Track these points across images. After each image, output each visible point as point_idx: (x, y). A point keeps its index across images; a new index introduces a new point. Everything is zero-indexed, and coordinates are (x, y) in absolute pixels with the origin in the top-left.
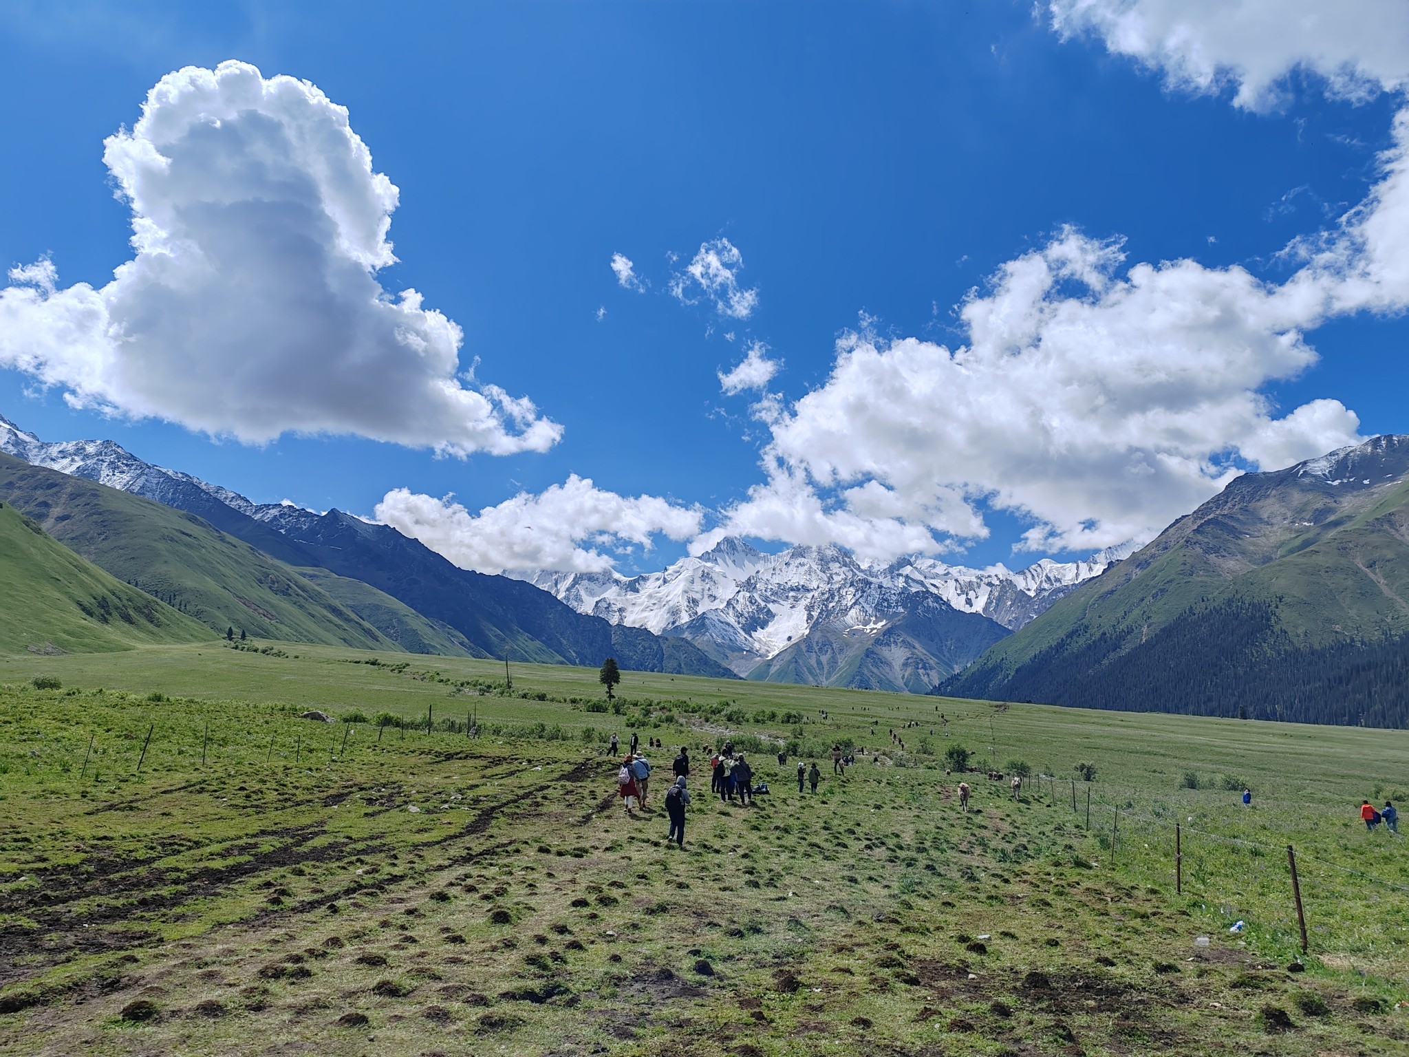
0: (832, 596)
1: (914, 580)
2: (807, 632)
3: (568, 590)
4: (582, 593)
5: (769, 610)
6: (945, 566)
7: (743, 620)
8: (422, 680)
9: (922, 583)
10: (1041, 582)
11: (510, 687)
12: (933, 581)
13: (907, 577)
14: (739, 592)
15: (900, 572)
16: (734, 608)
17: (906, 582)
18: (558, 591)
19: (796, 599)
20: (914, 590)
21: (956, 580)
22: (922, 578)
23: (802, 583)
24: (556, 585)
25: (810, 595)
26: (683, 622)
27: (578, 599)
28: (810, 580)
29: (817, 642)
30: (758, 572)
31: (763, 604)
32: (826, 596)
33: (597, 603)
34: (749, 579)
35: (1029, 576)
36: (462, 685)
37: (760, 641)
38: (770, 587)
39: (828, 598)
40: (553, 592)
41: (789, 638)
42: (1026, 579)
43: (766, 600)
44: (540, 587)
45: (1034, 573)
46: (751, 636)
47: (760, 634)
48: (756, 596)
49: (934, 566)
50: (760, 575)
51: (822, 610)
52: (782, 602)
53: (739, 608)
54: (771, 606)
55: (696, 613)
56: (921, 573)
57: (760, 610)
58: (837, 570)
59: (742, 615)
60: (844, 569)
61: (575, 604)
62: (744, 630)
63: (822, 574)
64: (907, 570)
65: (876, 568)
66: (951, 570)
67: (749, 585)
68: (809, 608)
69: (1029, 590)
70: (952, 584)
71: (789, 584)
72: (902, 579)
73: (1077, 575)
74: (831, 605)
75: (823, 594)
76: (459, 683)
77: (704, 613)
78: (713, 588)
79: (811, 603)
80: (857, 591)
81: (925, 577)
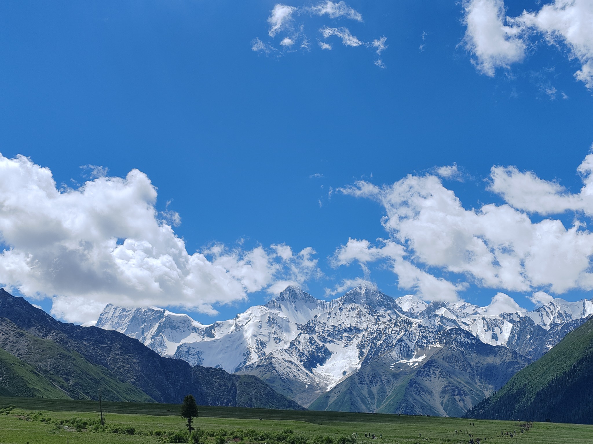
0: (380, 335)
1: (448, 320)
2: (359, 366)
3: (153, 337)
4: (165, 339)
5: (326, 349)
6: (473, 307)
7: (304, 359)
8: (27, 420)
9: (454, 322)
10: (554, 318)
11: (103, 424)
12: (463, 320)
13: (442, 317)
14: (301, 334)
15: (436, 313)
16: (296, 348)
17: (441, 321)
18: (145, 339)
19: (349, 339)
20: (448, 328)
21: (484, 319)
22: (454, 318)
23: (353, 325)
24: (143, 334)
25: (360, 335)
26: (253, 361)
27: (162, 345)
28: (360, 322)
29: (368, 375)
30: (316, 316)
31: (321, 344)
32: (375, 335)
33: (179, 347)
34: (309, 323)
35: (545, 313)
36: (62, 423)
37: (319, 376)
38: (326, 329)
39: (376, 338)
40: (140, 340)
41: (344, 373)
42: (541, 316)
43: (324, 340)
44: (129, 335)
45: (548, 310)
46: (312, 373)
47: (319, 369)
48: (315, 337)
49: (464, 307)
50: (318, 319)
51: (371, 347)
52: (337, 342)
53: (301, 348)
54: (327, 345)
55: (264, 354)
56: (453, 313)
57: (318, 349)
58: (382, 313)
59: (303, 354)
60: (389, 312)
61: (159, 349)
62: (306, 367)
63: (370, 317)
64: (442, 311)
65: (415, 310)
66: (478, 310)
67: (309, 328)
68: (360, 347)
69: (544, 325)
70: (480, 322)
71: (343, 325)
72: (438, 319)
73: (584, 311)
74: (379, 343)
75: (372, 334)
76: (59, 421)
77: (271, 354)
78: (278, 331)
79: (362, 342)
80: (400, 330)
81: (457, 317)
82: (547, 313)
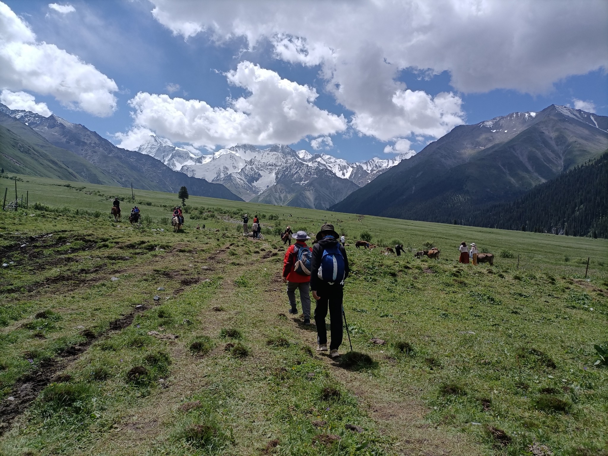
0: (287, 169)
1: (322, 164)
2: (275, 184)
3: (169, 160)
4: (175, 162)
5: (259, 174)
6: (335, 159)
7: (248, 178)
8: (90, 194)
9: (325, 165)
10: (373, 167)
11: (134, 199)
12: (329, 165)
13: (319, 162)
14: (247, 165)
15: (316, 160)
16: (244, 172)
17: (318, 164)
18: (164, 161)
19: (271, 169)
20: (321, 168)
21: (339, 165)
22: (325, 163)
23: (274, 163)
24: (164, 158)
25: (277, 168)
26: (221, 177)
27: (174, 165)
28: (278, 162)
29: (280, 188)
30: (255, 157)
31: (257, 171)
32: (284, 169)
33: (182, 167)
34: (251, 160)
35: (369, 164)
37: (255, 187)
38: (260, 164)
39: (285, 170)
40: (162, 161)
41: (268, 186)
42: (367, 165)
43: (258, 169)
44: (156, 158)
45: (371, 163)
46: (251, 185)
47: (255, 184)
48: (254, 166)
49: (330, 158)
50: (256, 158)
51: (282, 174)
52: (265, 171)
53: (246, 172)
54: (260, 172)
55: (227, 173)
56: (325, 161)
57: (255, 174)
58: (290, 158)
59: (247, 175)
60: (293, 158)
61: (172, 167)
62: (248, 182)
63: (283, 159)
64: (319, 159)
65: (306, 158)
66: (337, 160)
67: (251, 162)
68: (277, 174)
69: (368, 170)
70: (337, 166)
71: (269, 163)
72: (316, 163)
73: (388, 165)
74: (286, 173)
75: (283, 168)
76: (109, 197)
77: (231, 174)
78: (235, 163)
79: (278, 171)
80: (298, 167)
81: (326, 163)
82: (370, 164)
